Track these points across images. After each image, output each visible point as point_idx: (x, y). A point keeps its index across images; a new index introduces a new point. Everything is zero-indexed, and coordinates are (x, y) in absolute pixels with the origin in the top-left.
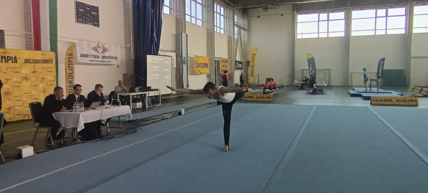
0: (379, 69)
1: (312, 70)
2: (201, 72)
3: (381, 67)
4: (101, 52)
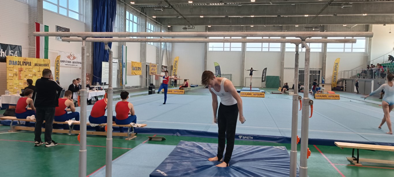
1: (218, 74)
2: (136, 73)
3: (264, 74)
4: (72, 59)
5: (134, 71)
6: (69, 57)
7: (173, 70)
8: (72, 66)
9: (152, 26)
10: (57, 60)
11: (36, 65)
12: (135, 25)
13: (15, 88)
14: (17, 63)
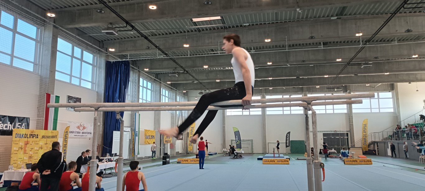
0: (286, 140)
1: (238, 140)
2: (149, 142)
3: (288, 139)
4: (81, 129)
5: (147, 139)
6: (78, 127)
7: (189, 137)
8: (81, 137)
9: (167, 92)
10: (66, 131)
11: (43, 137)
12: (149, 92)
13: (19, 163)
14: (24, 136)
